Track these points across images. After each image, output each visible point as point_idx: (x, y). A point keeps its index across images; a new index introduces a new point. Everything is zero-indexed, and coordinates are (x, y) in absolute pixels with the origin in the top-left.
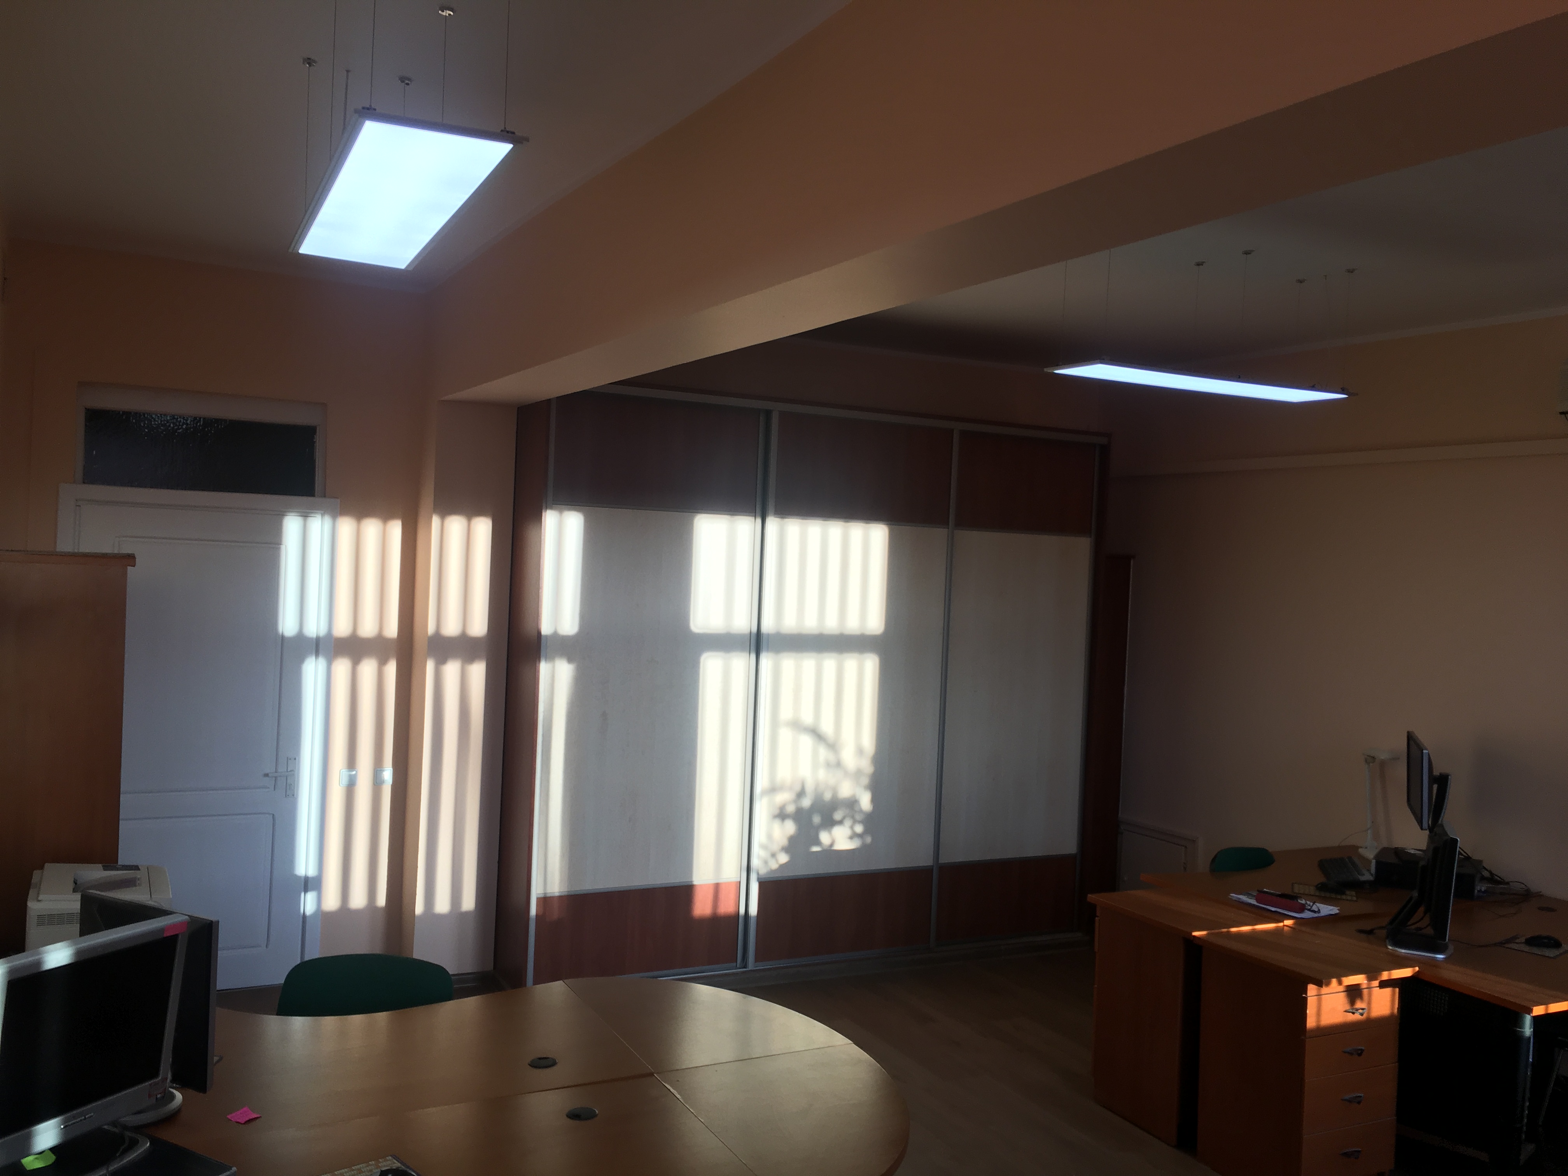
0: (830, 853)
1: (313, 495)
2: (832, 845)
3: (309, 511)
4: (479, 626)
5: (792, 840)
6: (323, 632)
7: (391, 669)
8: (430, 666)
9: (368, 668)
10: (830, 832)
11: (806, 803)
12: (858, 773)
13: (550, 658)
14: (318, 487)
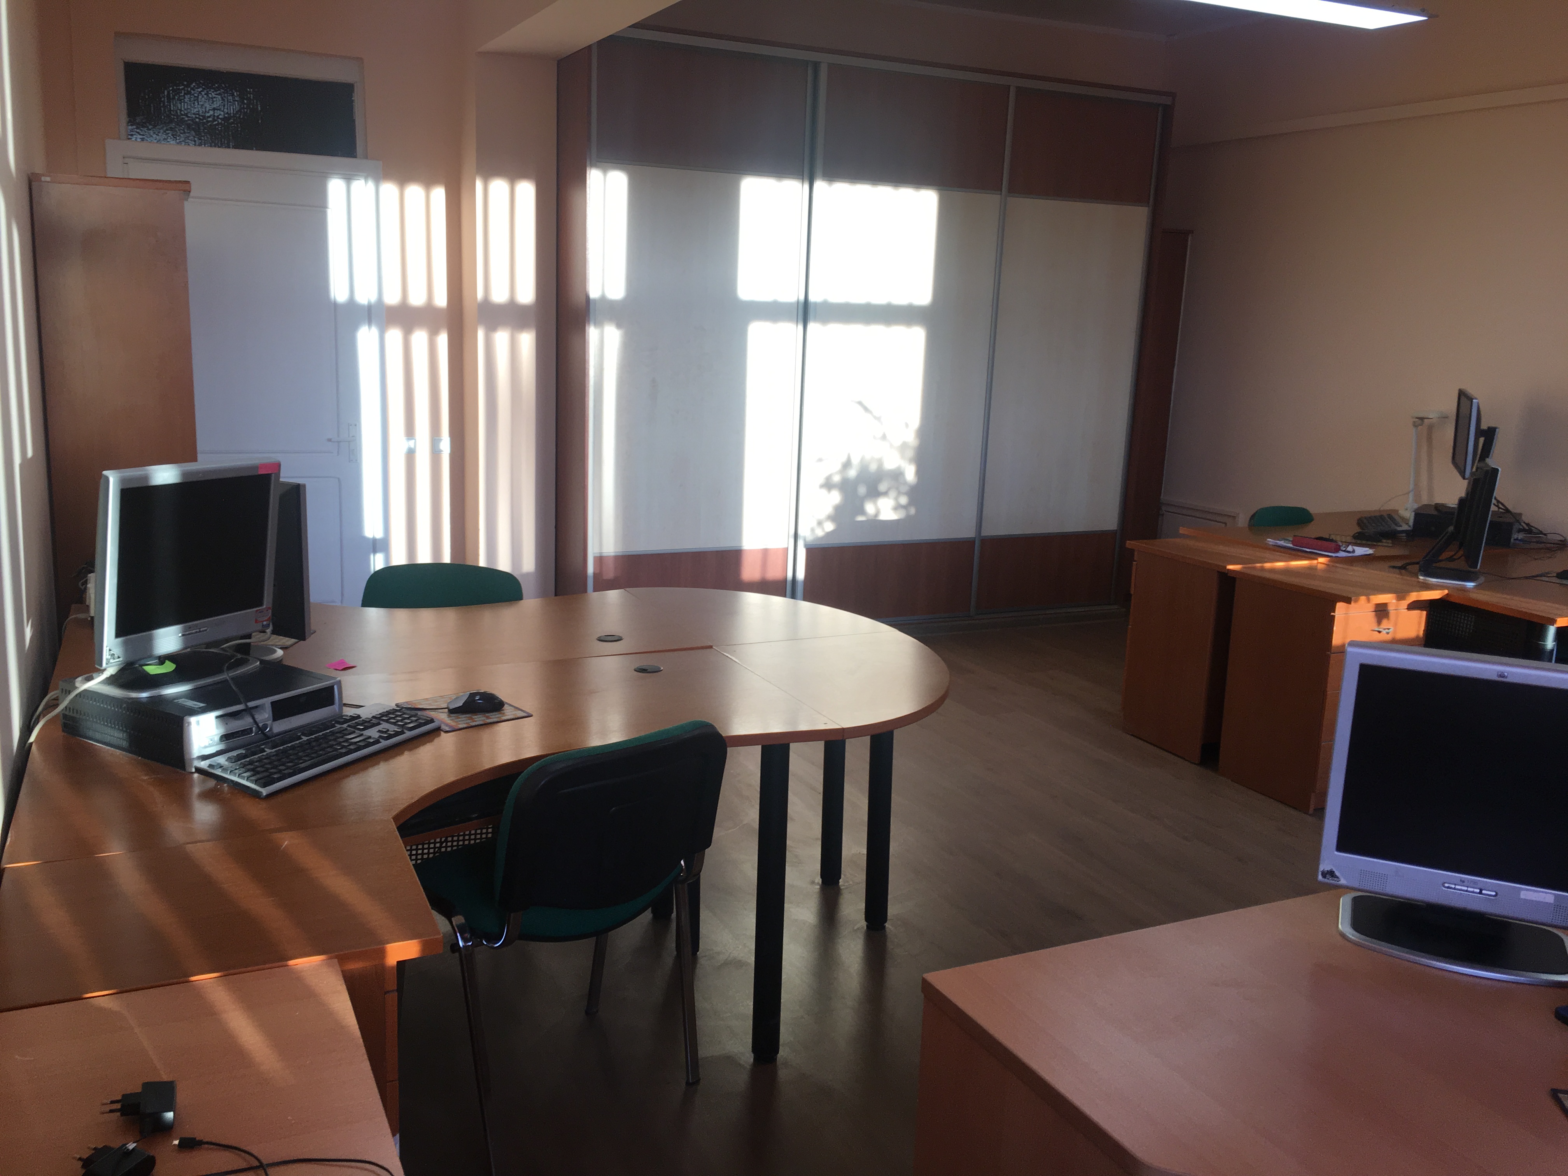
0: (875, 523)
1: (355, 157)
2: (877, 515)
3: (352, 173)
4: (527, 294)
5: (838, 509)
6: (373, 299)
7: (443, 340)
8: (481, 334)
9: (420, 337)
10: (875, 504)
11: (852, 473)
12: (904, 446)
13: (599, 324)
14: (359, 149)
